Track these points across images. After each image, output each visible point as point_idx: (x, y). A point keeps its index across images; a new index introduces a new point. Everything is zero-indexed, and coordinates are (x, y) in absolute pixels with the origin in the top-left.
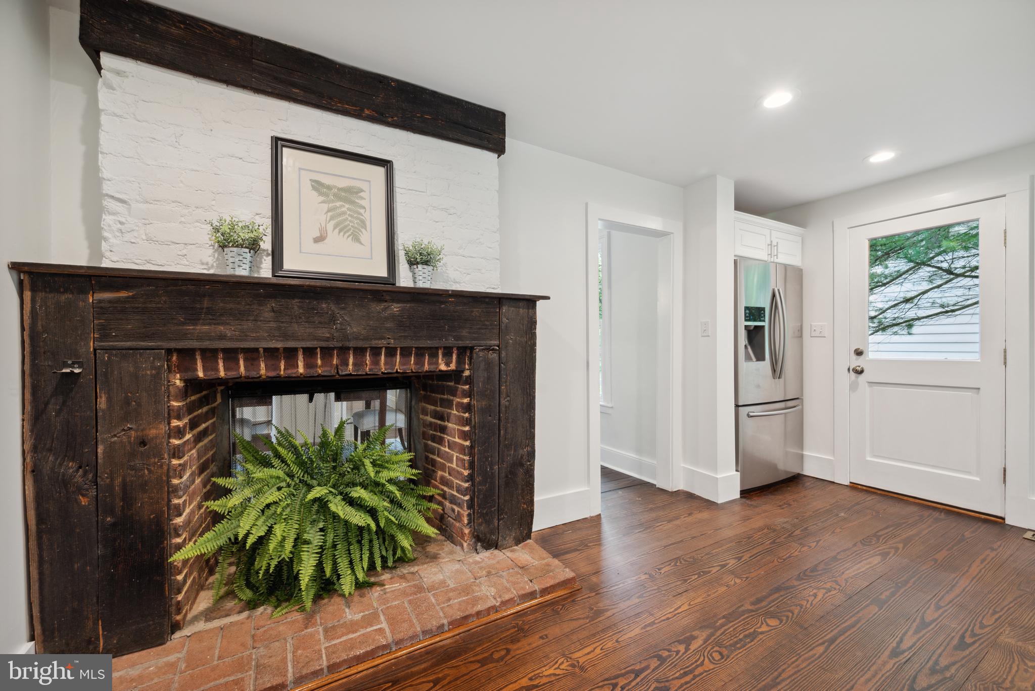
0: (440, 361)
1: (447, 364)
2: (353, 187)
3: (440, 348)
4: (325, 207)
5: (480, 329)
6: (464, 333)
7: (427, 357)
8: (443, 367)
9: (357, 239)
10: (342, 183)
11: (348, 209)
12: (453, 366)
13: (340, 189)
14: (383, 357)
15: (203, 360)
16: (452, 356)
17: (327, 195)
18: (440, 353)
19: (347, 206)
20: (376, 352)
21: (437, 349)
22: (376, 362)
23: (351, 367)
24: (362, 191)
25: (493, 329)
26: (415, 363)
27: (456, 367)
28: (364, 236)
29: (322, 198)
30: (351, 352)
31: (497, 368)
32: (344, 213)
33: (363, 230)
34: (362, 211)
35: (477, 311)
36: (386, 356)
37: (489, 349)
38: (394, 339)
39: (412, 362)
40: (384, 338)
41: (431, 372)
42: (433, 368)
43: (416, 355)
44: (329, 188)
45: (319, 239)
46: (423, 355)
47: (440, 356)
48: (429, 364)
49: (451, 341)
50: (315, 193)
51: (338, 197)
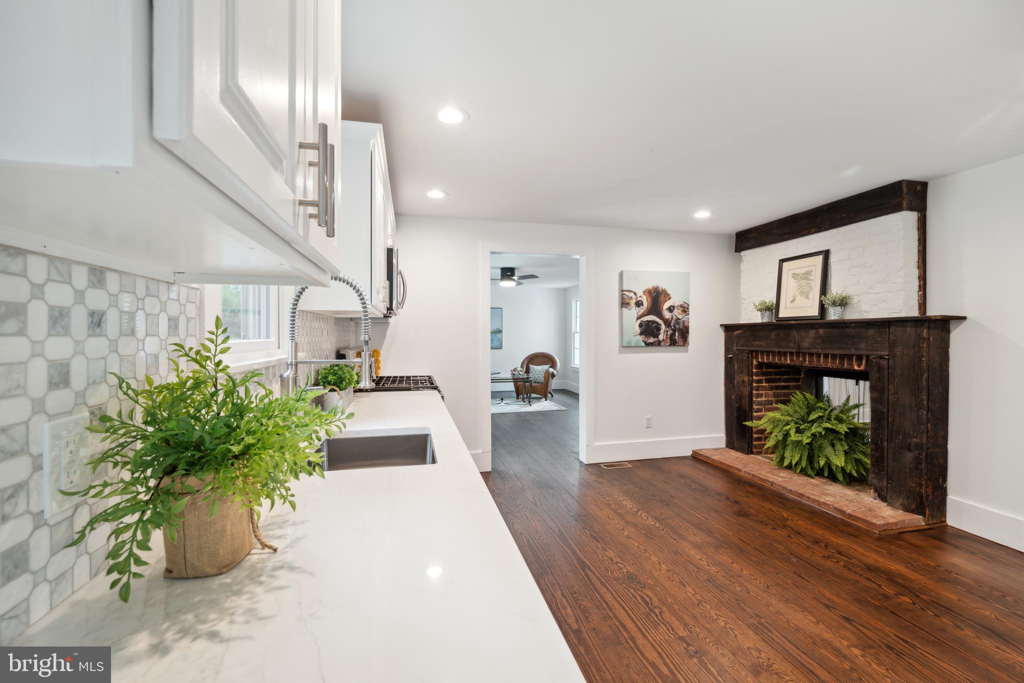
0: (854, 363)
1: (859, 366)
2: (808, 271)
3: (854, 355)
4: (796, 285)
5: (874, 343)
6: (862, 346)
7: (846, 360)
8: (856, 368)
9: (807, 297)
10: (803, 271)
11: (806, 283)
12: (862, 368)
13: (803, 274)
14: (822, 358)
15: (761, 354)
16: (862, 361)
17: (797, 279)
18: (854, 358)
19: (805, 281)
20: (818, 355)
21: (852, 355)
22: (819, 361)
23: (807, 362)
24: (812, 271)
25: (884, 343)
26: (839, 363)
27: (865, 369)
28: (811, 296)
29: (795, 281)
30: (807, 355)
31: (887, 372)
32: (803, 285)
33: (810, 292)
34: (811, 282)
35: (871, 332)
36: (823, 358)
37: (881, 357)
38: (821, 349)
39: (837, 362)
40: (816, 348)
41: (847, 369)
42: (849, 367)
43: (840, 359)
44: (798, 275)
45: (793, 301)
46: (844, 359)
47: (854, 361)
48: (847, 365)
49: (853, 351)
50: (793, 279)
51: (802, 278)
